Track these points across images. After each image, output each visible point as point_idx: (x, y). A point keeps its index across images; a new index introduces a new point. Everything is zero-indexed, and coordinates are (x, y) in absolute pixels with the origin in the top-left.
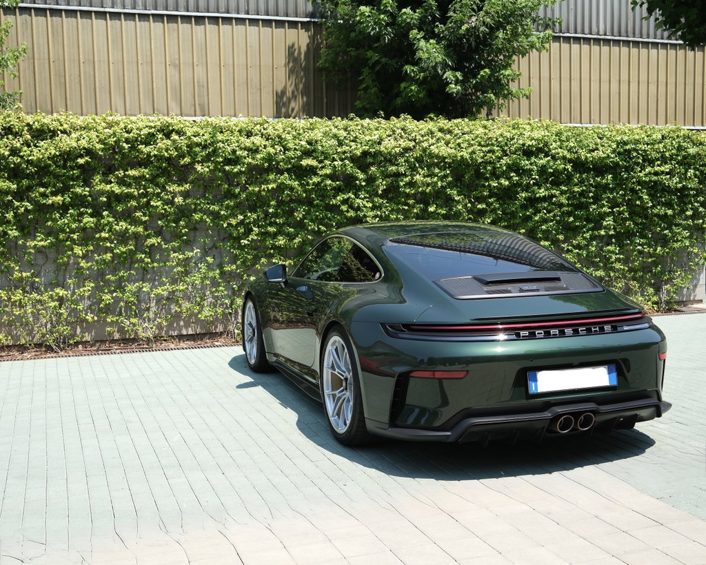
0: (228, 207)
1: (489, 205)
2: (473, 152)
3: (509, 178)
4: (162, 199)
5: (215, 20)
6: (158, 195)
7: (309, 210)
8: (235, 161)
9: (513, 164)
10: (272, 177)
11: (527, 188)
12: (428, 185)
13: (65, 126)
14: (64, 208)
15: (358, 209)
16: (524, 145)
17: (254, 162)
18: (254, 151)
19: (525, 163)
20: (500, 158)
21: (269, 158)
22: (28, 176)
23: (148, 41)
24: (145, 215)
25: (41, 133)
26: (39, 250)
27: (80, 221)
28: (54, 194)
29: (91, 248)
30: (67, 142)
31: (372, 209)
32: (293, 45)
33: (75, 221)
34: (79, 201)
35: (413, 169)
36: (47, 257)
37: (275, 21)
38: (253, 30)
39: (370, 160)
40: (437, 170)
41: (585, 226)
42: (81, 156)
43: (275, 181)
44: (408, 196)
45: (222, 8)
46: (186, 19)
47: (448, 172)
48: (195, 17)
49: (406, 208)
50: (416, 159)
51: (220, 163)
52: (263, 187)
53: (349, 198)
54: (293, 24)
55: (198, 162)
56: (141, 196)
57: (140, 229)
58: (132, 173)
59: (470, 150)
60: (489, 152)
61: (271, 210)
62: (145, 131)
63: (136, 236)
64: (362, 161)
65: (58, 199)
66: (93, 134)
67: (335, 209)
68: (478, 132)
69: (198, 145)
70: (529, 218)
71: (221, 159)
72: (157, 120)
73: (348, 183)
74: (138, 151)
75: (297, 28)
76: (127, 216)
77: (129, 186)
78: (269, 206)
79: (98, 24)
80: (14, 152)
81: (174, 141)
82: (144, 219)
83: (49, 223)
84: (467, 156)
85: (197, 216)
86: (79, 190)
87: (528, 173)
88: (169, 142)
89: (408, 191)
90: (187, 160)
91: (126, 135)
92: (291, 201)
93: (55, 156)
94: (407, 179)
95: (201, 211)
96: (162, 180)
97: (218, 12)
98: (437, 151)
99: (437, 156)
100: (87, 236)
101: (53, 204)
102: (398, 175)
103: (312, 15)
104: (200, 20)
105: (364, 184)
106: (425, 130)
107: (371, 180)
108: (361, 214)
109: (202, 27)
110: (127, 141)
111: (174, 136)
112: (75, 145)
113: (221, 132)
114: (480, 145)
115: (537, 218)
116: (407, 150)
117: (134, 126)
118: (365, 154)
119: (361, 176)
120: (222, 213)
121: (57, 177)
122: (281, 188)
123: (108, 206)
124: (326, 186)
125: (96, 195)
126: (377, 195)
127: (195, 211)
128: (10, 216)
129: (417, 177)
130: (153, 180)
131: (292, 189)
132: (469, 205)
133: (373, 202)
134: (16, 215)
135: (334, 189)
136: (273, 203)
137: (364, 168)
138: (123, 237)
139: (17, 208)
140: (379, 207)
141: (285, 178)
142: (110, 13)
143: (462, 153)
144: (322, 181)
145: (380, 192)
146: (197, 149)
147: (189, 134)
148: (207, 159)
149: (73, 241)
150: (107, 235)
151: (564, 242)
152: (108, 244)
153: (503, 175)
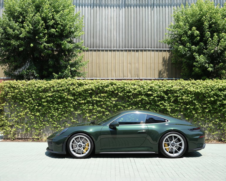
0: (127, 104)
1: (207, 105)
2: (201, 90)
3: (214, 98)
4: (110, 102)
5: (142, 50)
6: (109, 101)
7: (151, 106)
8: (130, 92)
9: (215, 93)
10: (140, 96)
11: (220, 101)
12: (187, 99)
13: (87, 83)
14: (85, 104)
15: (165, 106)
16: (218, 88)
17: (135, 92)
18: (135, 89)
19: (219, 93)
20: (211, 92)
21: (139, 92)
22: (77, 96)
23: (123, 57)
24: (105, 106)
25: (81, 85)
26: (79, 114)
27: (89, 107)
28: (82, 100)
29: (91, 114)
30: (86, 87)
31: (170, 106)
32: (164, 57)
33: (87, 107)
34: (88, 102)
35: (183, 95)
36: (81, 116)
37: (159, 50)
38: (153, 53)
39: (169, 92)
40: (189, 95)
42: (90, 91)
43: (140, 98)
44: (181, 103)
45: (144, 47)
46: (133, 51)
47: (193, 96)
48: (136, 50)
49: (180, 106)
50: (183, 92)
51: (125, 92)
52: (137, 99)
53: (162, 103)
54: (165, 51)
55: (119, 92)
56: (104, 101)
57: (104, 110)
58: (102, 95)
59: (200, 89)
60: (207, 90)
61: (139, 106)
62: (106, 84)
63: (103, 112)
64: (166, 92)
65: (83, 101)
66: (93, 85)
67: (158, 106)
68: (204, 84)
69: (120, 88)
70: (221, 110)
71: (126, 92)
72: (109, 81)
73: (162, 98)
74: (104, 89)
75: (166, 52)
76: (101, 106)
77: (101, 98)
78: (139, 105)
79: (109, 53)
80: (74, 89)
81: (113, 87)
82: (105, 107)
83: (81, 108)
84: (199, 91)
85: (119, 107)
86: (88, 99)
87: (220, 96)
88: (112, 87)
89: (181, 101)
90: (116, 92)
91: (101, 85)
92: (145, 103)
93: (83, 90)
95: (120, 105)
96: (110, 97)
97: (143, 48)
98: (189, 90)
99: (190, 91)
100: (90, 111)
101: (82, 103)
102: (177, 96)
103: (171, 48)
104: (137, 51)
105: (167, 99)
106: (187, 83)
107: (169, 98)
108: (166, 108)
109: (138, 52)
110: (101, 87)
111: (114, 85)
112: (88, 88)
113: (126, 84)
114: (204, 87)
115: (223, 110)
116: (180, 89)
117: (103, 83)
118: (167, 90)
119: (166, 96)
120: (126, 106)
121: (83, 96)
122: (143, 99)
123: (96, 104)
124: (155, 99)
125: (93, 101)
126: (171, 102)
127: (119, 105)
128: (71, 105)
129: (184, 97)
130: (108, 97)
131: (145, 100)
132: (201, 106)
133: (170, 104)
134: (73, 105)
135: (158, 100)
136: (140, 104)
137: (167, 94)
138: (99, 112)
139: (74, 103)
140: (172, 106)
141: (143, 97)
142: (113, 50)
144: (154, 98)
145: (172, 101)
146: (120, 89)
147: (117, 85)
148: (122, 91)
149: (86, 112)
150: (95, 111)
152: (95, 114)
153: (212, 97)
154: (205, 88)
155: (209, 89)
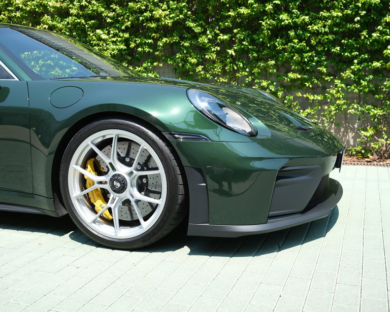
41: (356, 57)
47: (184, 4)
49: (151, 41)
94: (147, 14)
129: (158, 13)
145: (123, 27)
151: (327, 75)
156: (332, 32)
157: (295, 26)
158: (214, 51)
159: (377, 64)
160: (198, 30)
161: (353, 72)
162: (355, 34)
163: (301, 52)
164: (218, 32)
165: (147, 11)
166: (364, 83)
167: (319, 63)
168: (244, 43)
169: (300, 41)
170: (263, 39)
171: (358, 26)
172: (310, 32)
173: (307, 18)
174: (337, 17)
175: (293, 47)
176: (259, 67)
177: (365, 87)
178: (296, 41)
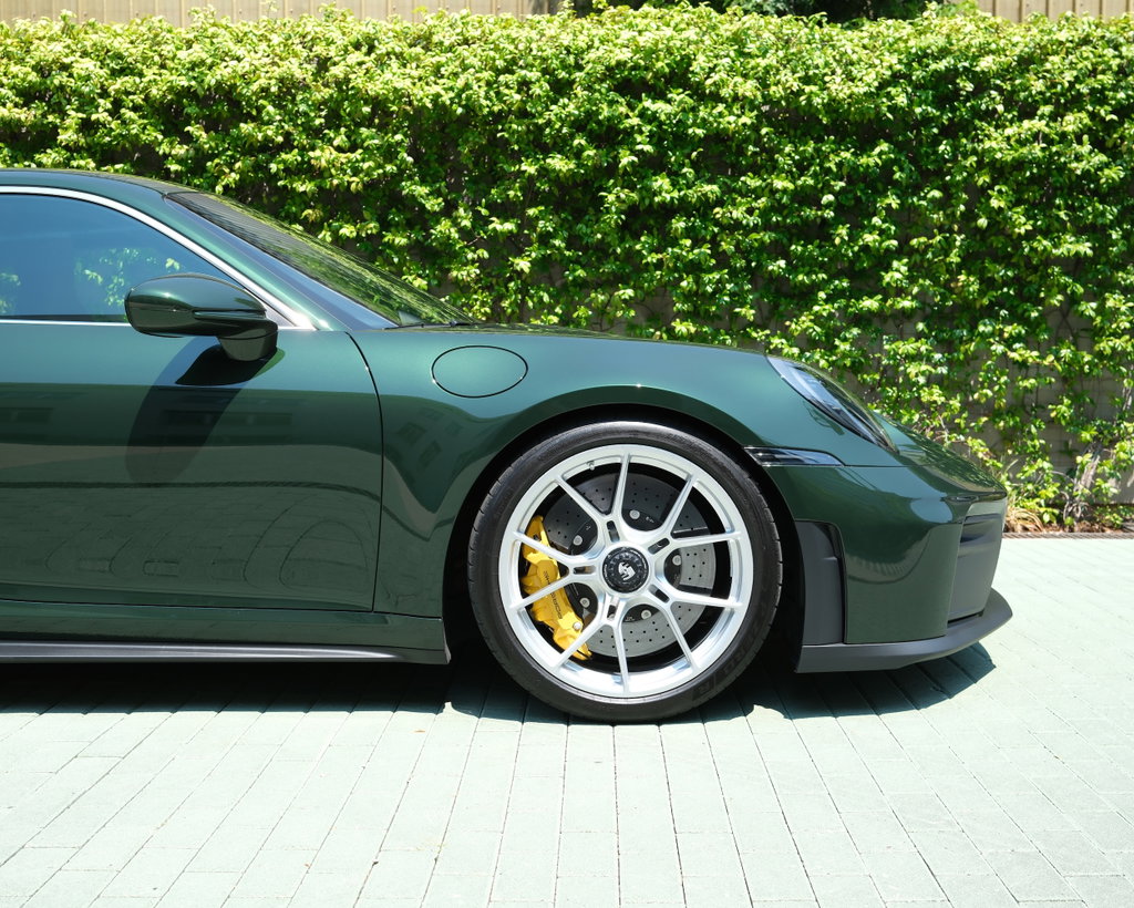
1: (524, 222)
3: (573, 154)
12: (355, 171)
35: (316, 133)
39: (190, 110)
41: (821, 285)
47: (399, 137)
64: (169, 114)
84: (446, 98)
87: (627, 136)
89: (298, 186)
94: (291, 157)
98: (365, 85)
99: (369, 99)
118: (179, 94)
129: (323, 156)
143: (435, 89)
151: (756, 325)
153: (561, 145)
154: (499, 72)
155: (533, 75)
156: (767, 226)
157: (682, 208)
158: (473, 262)
159: (870, 304)
160: (434, 204)
161: (817, 319)
162: (822, 231)
163: (695, 268)
164: (484, 212)
165: (293, 148)
166: (844, 347)
167: (738, 298)
168: (557, 242)
169: (697, 243)
170: (605, 234)
171: (829, 214)
172: (717, 223)
173: (712, 189)
174: (785, 191)
175: (678, 258)
176: (588, 306)
177: (844, 355)
178: (688, 242)
